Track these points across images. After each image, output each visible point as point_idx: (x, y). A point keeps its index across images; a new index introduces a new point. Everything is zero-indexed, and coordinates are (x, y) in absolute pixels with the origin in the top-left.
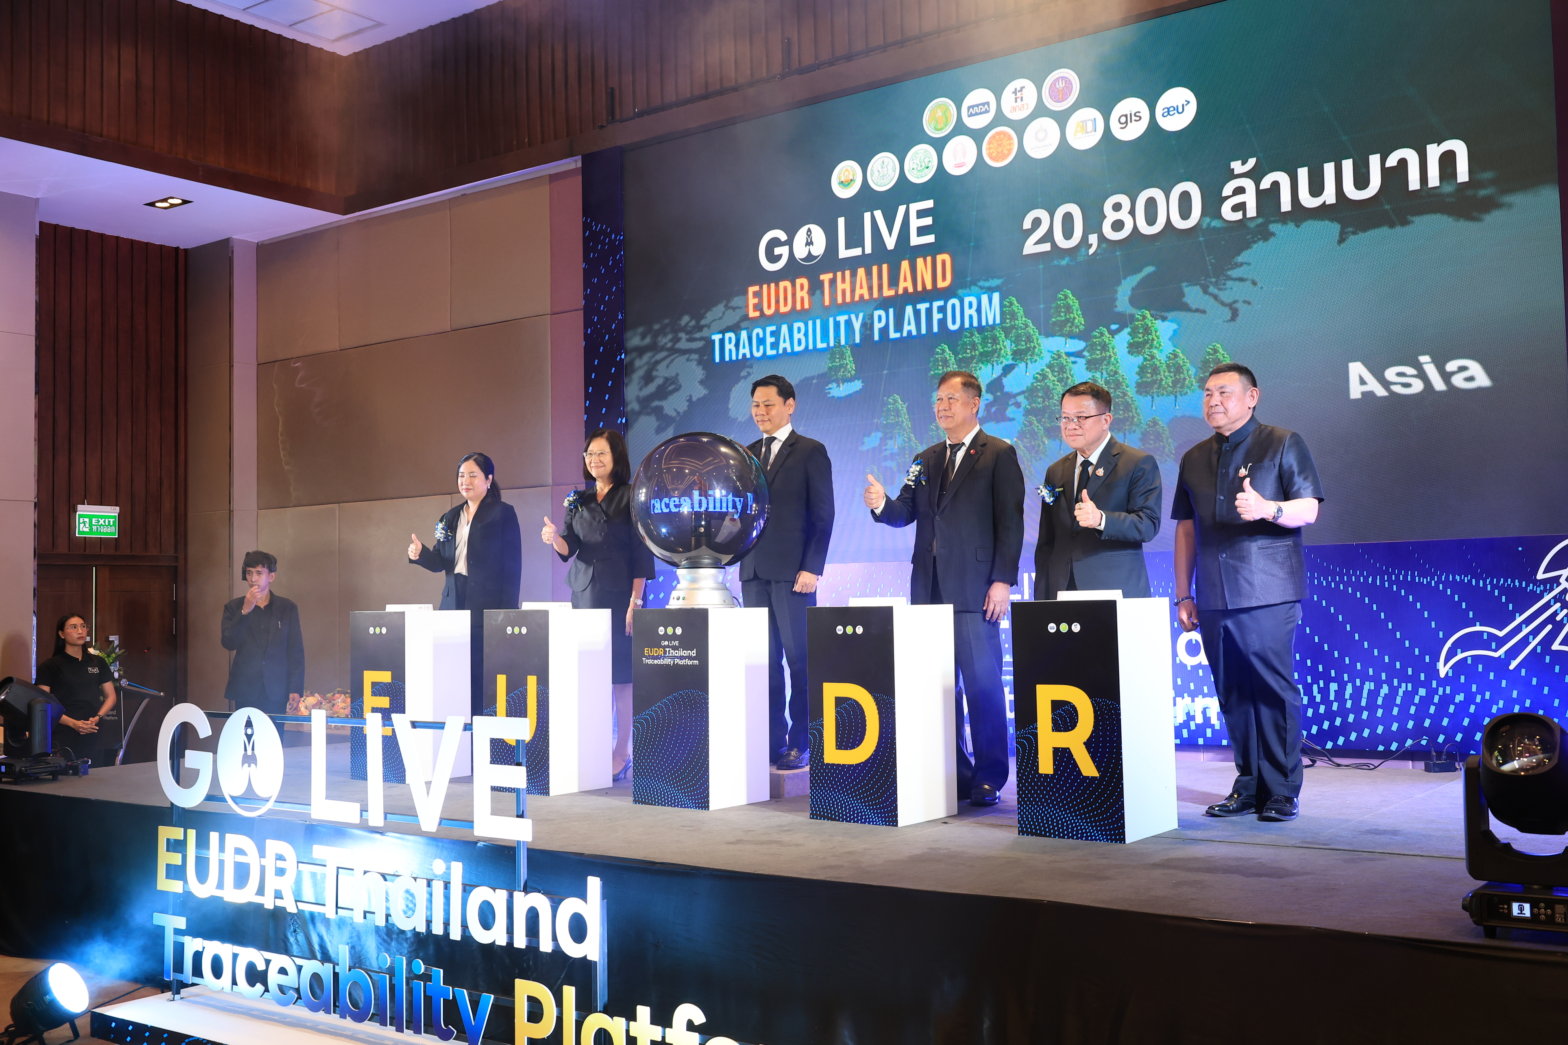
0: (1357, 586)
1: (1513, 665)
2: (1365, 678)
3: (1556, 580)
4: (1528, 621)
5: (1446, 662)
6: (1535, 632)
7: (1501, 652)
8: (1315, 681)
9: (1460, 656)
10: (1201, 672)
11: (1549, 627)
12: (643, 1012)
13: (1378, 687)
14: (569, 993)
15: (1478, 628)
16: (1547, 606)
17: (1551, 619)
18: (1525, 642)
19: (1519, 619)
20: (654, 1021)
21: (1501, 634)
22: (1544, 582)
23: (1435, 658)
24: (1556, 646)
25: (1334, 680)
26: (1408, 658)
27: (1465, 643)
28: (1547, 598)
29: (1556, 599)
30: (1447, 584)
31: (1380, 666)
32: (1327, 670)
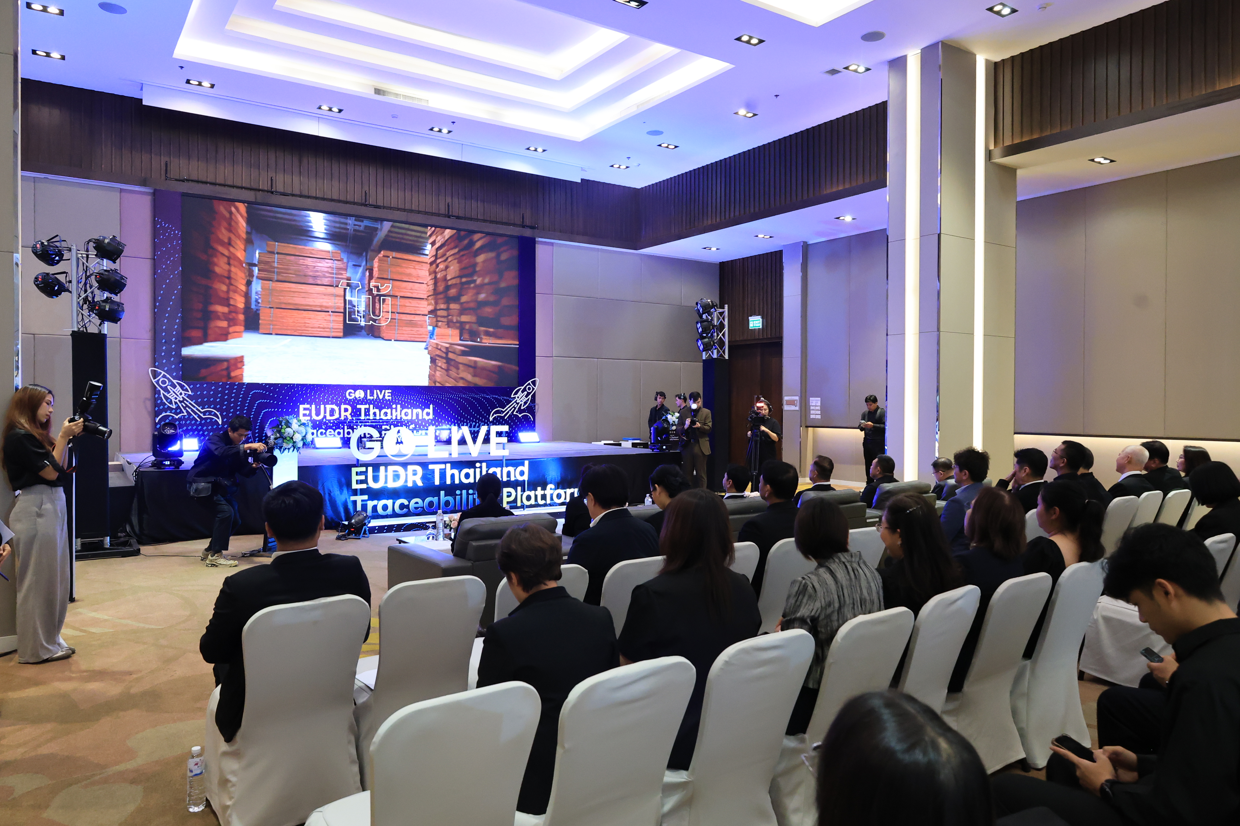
0: (472, 398)
1: (505, 418)
2: (473, 422)
3: (515, 398)
4: (509, 407)
5: (492, 416)
6: (510, 410)
7: (503, 415)
8: (461, 423)
9: (495, 416)
10: (430, 421)
11: (513, 409)
12: (539, 488)
13: (476, 424)
14: (519, 489)
15: (499, 409)
16: (513, 404)
17: (514, 407)
18: (508, 412)
19: (508, 407)
20: (542, 490)
21: (504, 410)
22: (513, 398)
23: (489, 416)
24: (515, 413)
25: (465, 422)
26: (483, 417)
27: (495, 413)
28: (513, 402)
29: (515, 402)
30: (492, 398)
31: (476, 419)
32: (464, 420)
